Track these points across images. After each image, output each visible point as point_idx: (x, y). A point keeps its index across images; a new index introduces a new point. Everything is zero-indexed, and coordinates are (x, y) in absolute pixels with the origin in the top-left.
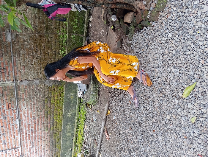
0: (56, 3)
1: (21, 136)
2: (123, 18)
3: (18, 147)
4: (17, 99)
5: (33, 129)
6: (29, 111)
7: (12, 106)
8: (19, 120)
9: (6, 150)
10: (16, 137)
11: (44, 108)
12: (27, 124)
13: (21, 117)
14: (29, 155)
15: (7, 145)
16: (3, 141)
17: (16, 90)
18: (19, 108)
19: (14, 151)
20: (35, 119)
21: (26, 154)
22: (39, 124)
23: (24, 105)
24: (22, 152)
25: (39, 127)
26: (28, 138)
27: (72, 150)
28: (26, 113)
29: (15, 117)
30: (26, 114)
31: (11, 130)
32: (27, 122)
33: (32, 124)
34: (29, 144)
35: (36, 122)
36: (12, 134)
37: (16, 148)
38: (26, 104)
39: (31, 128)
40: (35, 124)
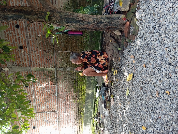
3: (56, 111)
4: (57, 79)
6: (64, 88)
7: (53, 83)
8: (58, 93)
9: (49, 112)
11: (73, 87)
12: (62, 96)
13: (59, 91)
14: (63, 117)
15: (49, 109)
16: (47, 106)
17: (56, 73)
18: (57, 85)
19: (53, 114)
20: (67, 93)
21: (61, 116)
22: (70, 97)
23: (60, 83)
24: (58, 115)
25: (70, 99)
26: (62, 105)
27: (91, 118)
28: (62, 88)
29: (55, 91)
31: (52, 99)
34: (63, 110)
35: (68, 95)
36: (53, 102)
37: (54, 111)
38: (62, 83)
39: (65, 99)
40: (67, 97)
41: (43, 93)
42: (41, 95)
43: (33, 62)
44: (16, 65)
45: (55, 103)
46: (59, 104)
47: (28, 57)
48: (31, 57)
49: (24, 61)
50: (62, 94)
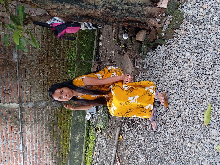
0: (65, 22)
2: (135, 36)
4: (21, 122)
5: (38, 155)
6: (34, 136)
7: (15, 130)
8: (23, 145)
11: (49, 132)
13: (25, 141)
17: (21, 112)
18: (23, 132)
20: (40, 144)
22: (44, 150)
23: (28, 129)
25: (44, 153)
28: (31, 137)
29: (18, 142)
30: (30, 139)
31: (14, 156)
32: (31, 148)
33: (37, 150)
35: (41, 147)
36: (14, 161)
38: (31, 127)
39: (36, 154)
40: (40, 149)
45: (18, 163)
50: (31, 146)
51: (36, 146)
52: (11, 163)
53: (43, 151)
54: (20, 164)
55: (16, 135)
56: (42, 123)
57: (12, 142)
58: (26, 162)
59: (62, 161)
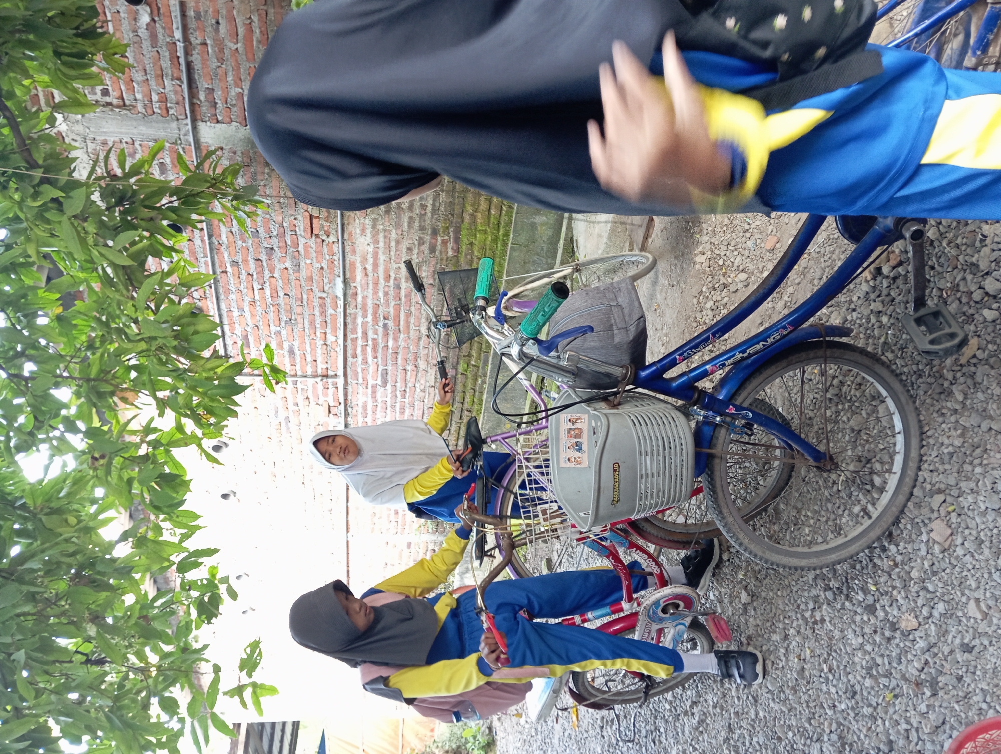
1: (349, 341)
3: (333, 373)
5: (390, 323)
6: (382, 258)
7: (322, 226)
8: (345, 282)
9: (295, 375)
10: (331, 338)
12: (370, 303)
13: (353, 270)
14: (369, 407)
15: (298, 360)
16: (286, 345)
18: (346, 236)
19: (320, 386)
20: (399, 287)
21: (360, 404)
22: (413, 309)
23: (363, 231)
24: (346, 395)
25: (412, 320)
26: (369, 349)
28: (371, 261)
29: (331, 270)
30: (369, 267)
31: (317, 313)
32: (370, 295)
33: (388, 306)
34: (371, 372)
35: (403, 299)
36: (318, 326)
37: (327, 376)
38: (374, 227)
39: (385, 318)
40: (398, 307)
41: (267, 274)
42: (257, 286)
43: (211, 91)
44: (109, 104)
45: (328, 336)
46: (352, 339)
47: (175, 58)
48: (196, 58)
49: (153, 83)
50: (370, 291)
51: (386, 294)
52: (306, 330)
53: (409, 314)
54: (334, 339)
55: (325, 247)
56: (411, 218)
57: (310, 265)
58: (352, 336)
59: (469, 355)
